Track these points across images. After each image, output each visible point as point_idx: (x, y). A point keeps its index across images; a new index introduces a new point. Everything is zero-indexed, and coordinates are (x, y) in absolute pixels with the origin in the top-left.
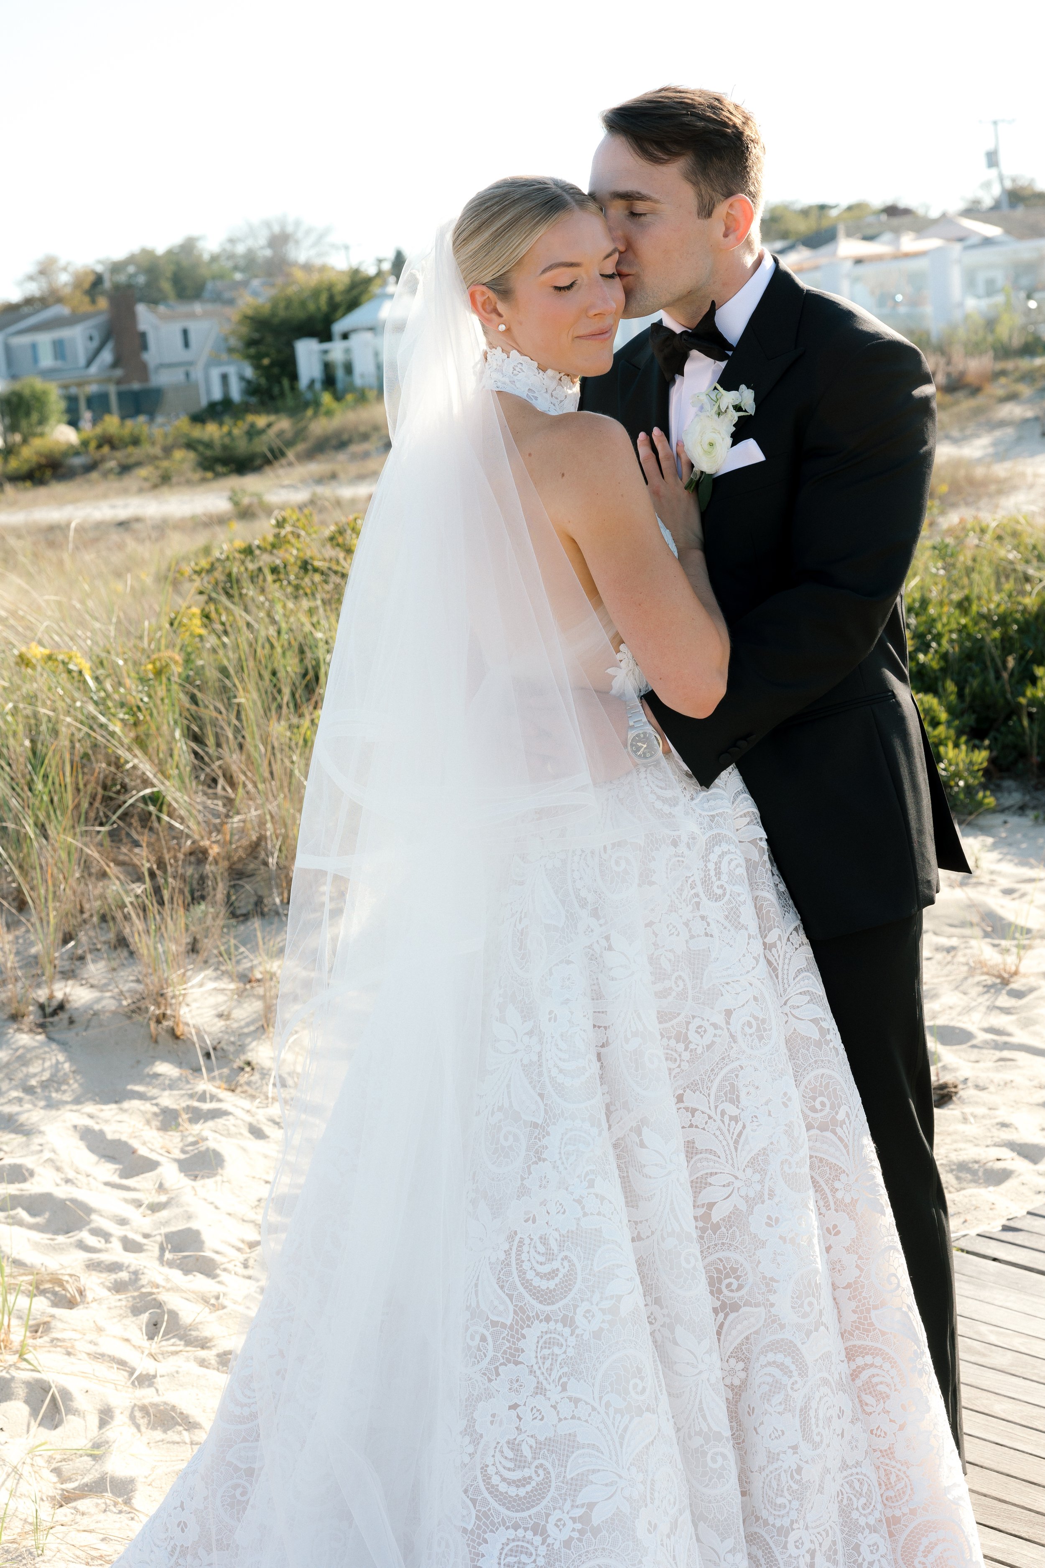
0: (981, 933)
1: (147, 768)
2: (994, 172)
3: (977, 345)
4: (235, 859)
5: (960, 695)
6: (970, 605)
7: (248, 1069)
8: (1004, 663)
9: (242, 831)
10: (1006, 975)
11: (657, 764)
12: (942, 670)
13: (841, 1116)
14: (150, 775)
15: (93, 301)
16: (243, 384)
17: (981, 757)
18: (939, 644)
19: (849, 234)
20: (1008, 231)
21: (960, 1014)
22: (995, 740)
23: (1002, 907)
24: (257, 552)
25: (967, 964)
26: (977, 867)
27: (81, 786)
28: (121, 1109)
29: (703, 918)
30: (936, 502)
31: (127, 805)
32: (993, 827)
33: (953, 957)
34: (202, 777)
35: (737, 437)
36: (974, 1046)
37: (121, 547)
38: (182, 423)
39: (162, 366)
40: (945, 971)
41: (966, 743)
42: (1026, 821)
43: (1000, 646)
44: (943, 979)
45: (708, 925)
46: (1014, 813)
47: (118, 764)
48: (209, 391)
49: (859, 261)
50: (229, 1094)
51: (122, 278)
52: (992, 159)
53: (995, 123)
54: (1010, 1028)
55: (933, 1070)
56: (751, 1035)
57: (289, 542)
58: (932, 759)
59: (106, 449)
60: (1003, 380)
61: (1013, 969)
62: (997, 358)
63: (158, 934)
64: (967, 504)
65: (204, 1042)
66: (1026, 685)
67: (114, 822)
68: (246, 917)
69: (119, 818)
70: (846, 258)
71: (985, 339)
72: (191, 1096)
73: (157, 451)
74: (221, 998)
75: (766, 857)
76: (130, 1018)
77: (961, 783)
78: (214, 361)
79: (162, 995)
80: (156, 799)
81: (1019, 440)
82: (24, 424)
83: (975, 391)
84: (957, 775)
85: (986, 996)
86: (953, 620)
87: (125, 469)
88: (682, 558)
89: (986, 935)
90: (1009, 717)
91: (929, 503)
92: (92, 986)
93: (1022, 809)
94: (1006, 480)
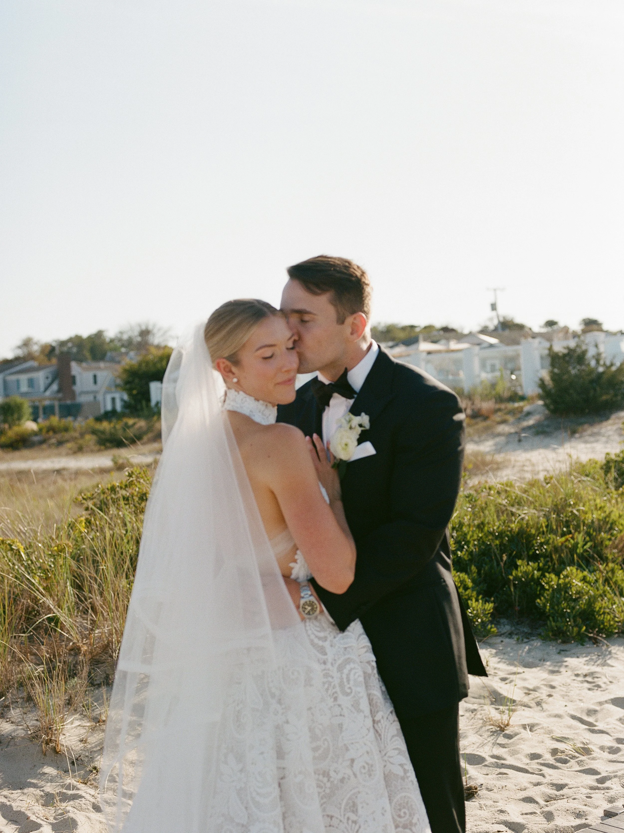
0: (489, 702)
1: (50, 602)
2: (494, 313)
3: (487, 395)
4: (95, 654)
5: (479, 573)
6: (484, 527)
7: (95, 771)
8: (501, 557)
9: (100, 638)
10: (503, 726)
11: (316, 618)
12: (469, 560)
13: (414, 821)
14: (52, 607)
15: (49, 359)
16: (123, 403)
17: (490, 606)
18: (468, 547)
19: (425, 340)
20: (501, 341)
21: (478, 747)
22: (496, 598)
23: (500, 688)
24: (118, 489)
25: (482, 719)
26: (487, 665)
27: (13, 612)
28: (23, 793)
29: (339, 705)
30: (467, 473)
31: (37, 623)
32: (496, 644)
33: (475, 715)
34: (81, 608)
35: (360, 441)
36: (486, 766)
37: (55, 482)
38: (91, 421)
39: (83, 393)
40: (470, 723)
41: (482, 599)
42: (512, 641)
43: (499, 549)
44: (470, 727)
45: (342, 709)
46: (507, 637)
47: (35, 600)
48: (105, 406)
49: (429, 353)
50: (83, 785)
51: (65, 349)
52: (494, 307)
53: (495, 290)
54: (505, 756)
55: (464, 778)
56: (365, 773)
57: (134, 484)
58: (464, 606)
59: (51, 433)
60: (499, 414)
61: (506, 722)
62: (496, 402)
63: (50, 695)
64: (482, 474)
65: (71, 755)
66: (513, 569)
67: (31, 631)
68: (99, 686)
69: (33, 629)
70: (423, 351)
71: (490, 393)
72: (62, 786)
73: (77, 435)
74: (83, 731)
75: (375, 671)
76: (32, 741)
77: (479, 620)
78: (108, 391)
79: (50, 728)
80: (55, 620)
81: (507, 443)
82: (10, 419)
83: (486, 418)
84: (477, 616)
85: (492, 737)
86: (475, 535)
87: (60, 443)
88: (331, 505)
89: (492, 703)
90: (504, 586)
91: (463, 473)
92: (12, 723)
93: (510, 635)
94: (501, 463)
